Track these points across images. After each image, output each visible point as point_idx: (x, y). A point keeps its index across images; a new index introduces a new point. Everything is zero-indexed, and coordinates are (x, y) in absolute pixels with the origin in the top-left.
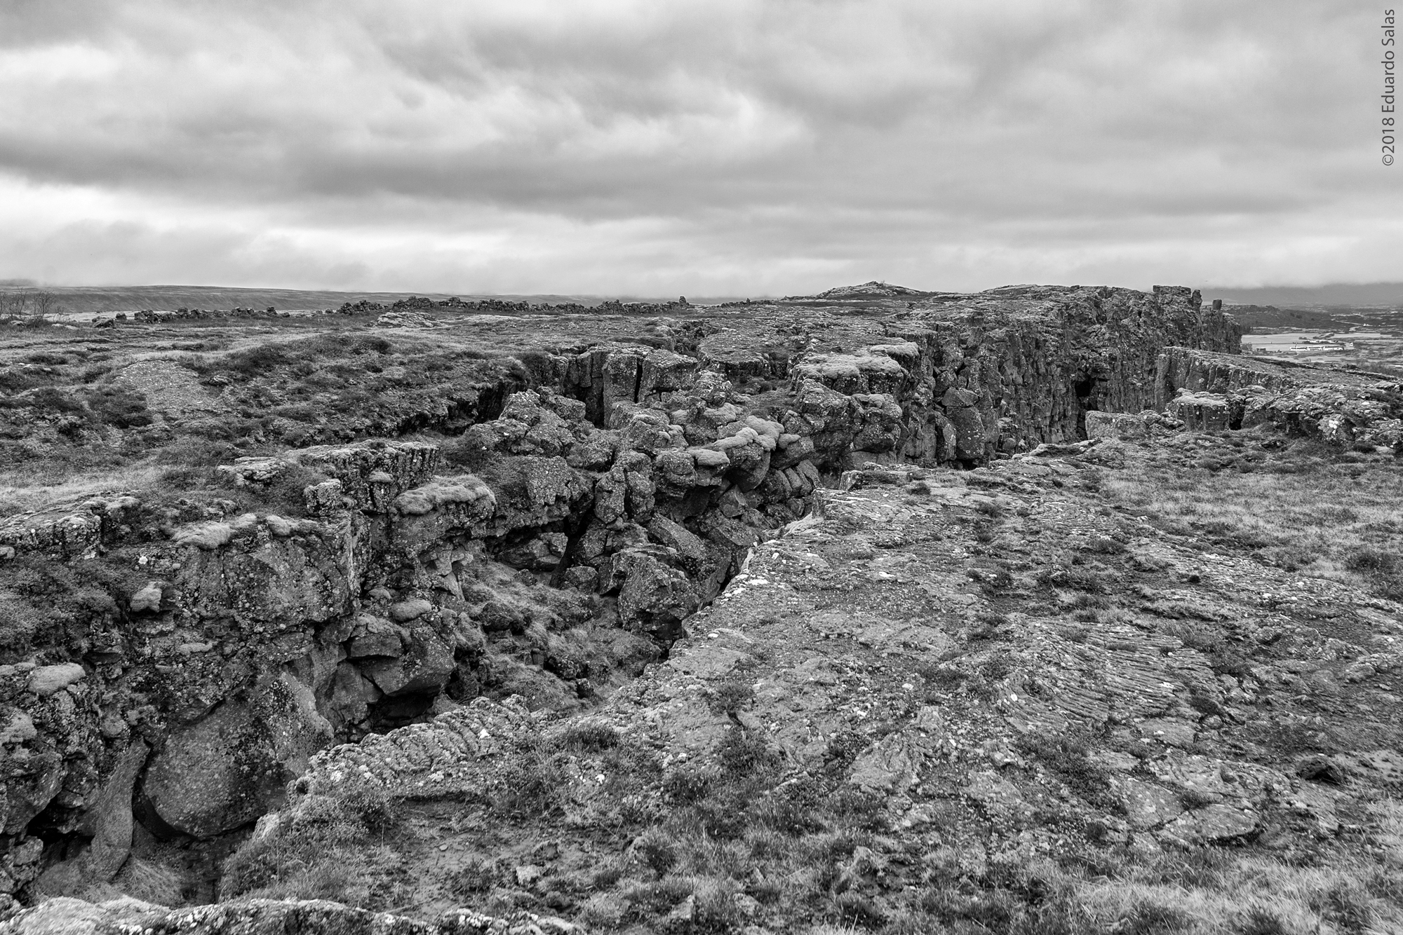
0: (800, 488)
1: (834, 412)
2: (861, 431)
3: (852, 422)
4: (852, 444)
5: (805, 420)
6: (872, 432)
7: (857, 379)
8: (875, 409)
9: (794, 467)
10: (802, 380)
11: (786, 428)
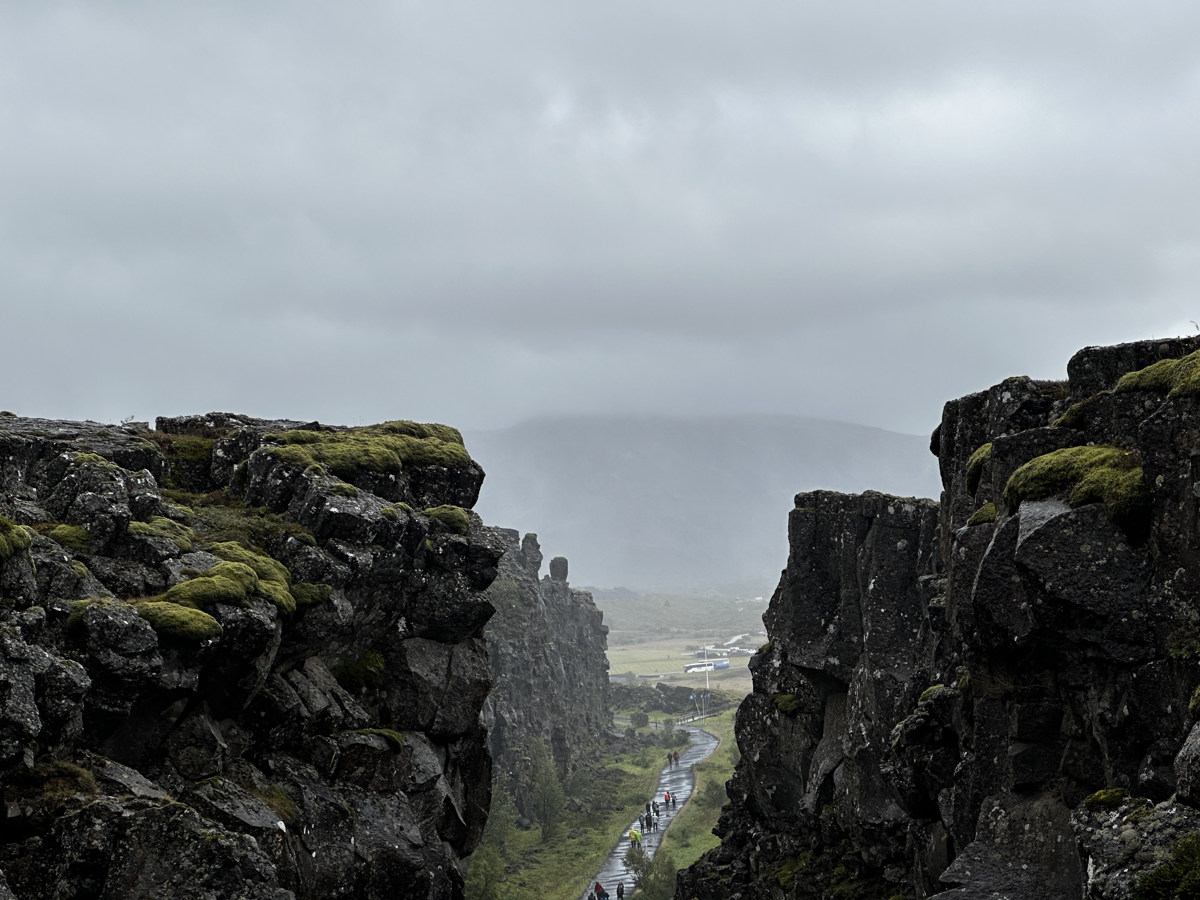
0: (325, 712)
1: (386, 532)
2: (425, 587)
3: (409, 566)
4: (403, 621)
5: (333, 551)
6: (450, 589)
7: (396, 473)
8: (455, 538)
9: (301, 668)
10: (282, 478)
11: (295, 571)
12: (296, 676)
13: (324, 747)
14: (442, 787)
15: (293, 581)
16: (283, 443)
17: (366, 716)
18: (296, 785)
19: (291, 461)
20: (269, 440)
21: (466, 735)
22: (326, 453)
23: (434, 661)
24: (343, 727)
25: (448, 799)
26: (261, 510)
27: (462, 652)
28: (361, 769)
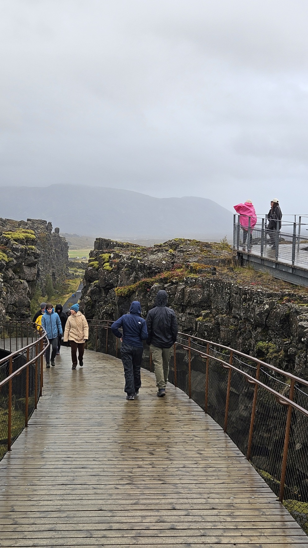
0: (11, 277)
1: (22, 250)
2: (27, 258)
3: (25, 255)
4: (23, 263)
5: (14, 253)
6: (31, 259)
7: (24, 240)
8: (32, 251)
9: (8, 270)
10: (6, 240)
11: (8, 256)
12: (7, 271)
13: (11, 282)
14: (28, 289)
15: (8, 257)
16: (6, 234)
17: (17, 278)
18: (7, 287)
19: (7, 238)
20: (4, 234)
21: (32, 281)
22: (13, 236)
23: (28, 269)
24: (14, 279)
25: (29, 291)
26: (3, 245)
27: (32, 268)
28: (16, 286)
